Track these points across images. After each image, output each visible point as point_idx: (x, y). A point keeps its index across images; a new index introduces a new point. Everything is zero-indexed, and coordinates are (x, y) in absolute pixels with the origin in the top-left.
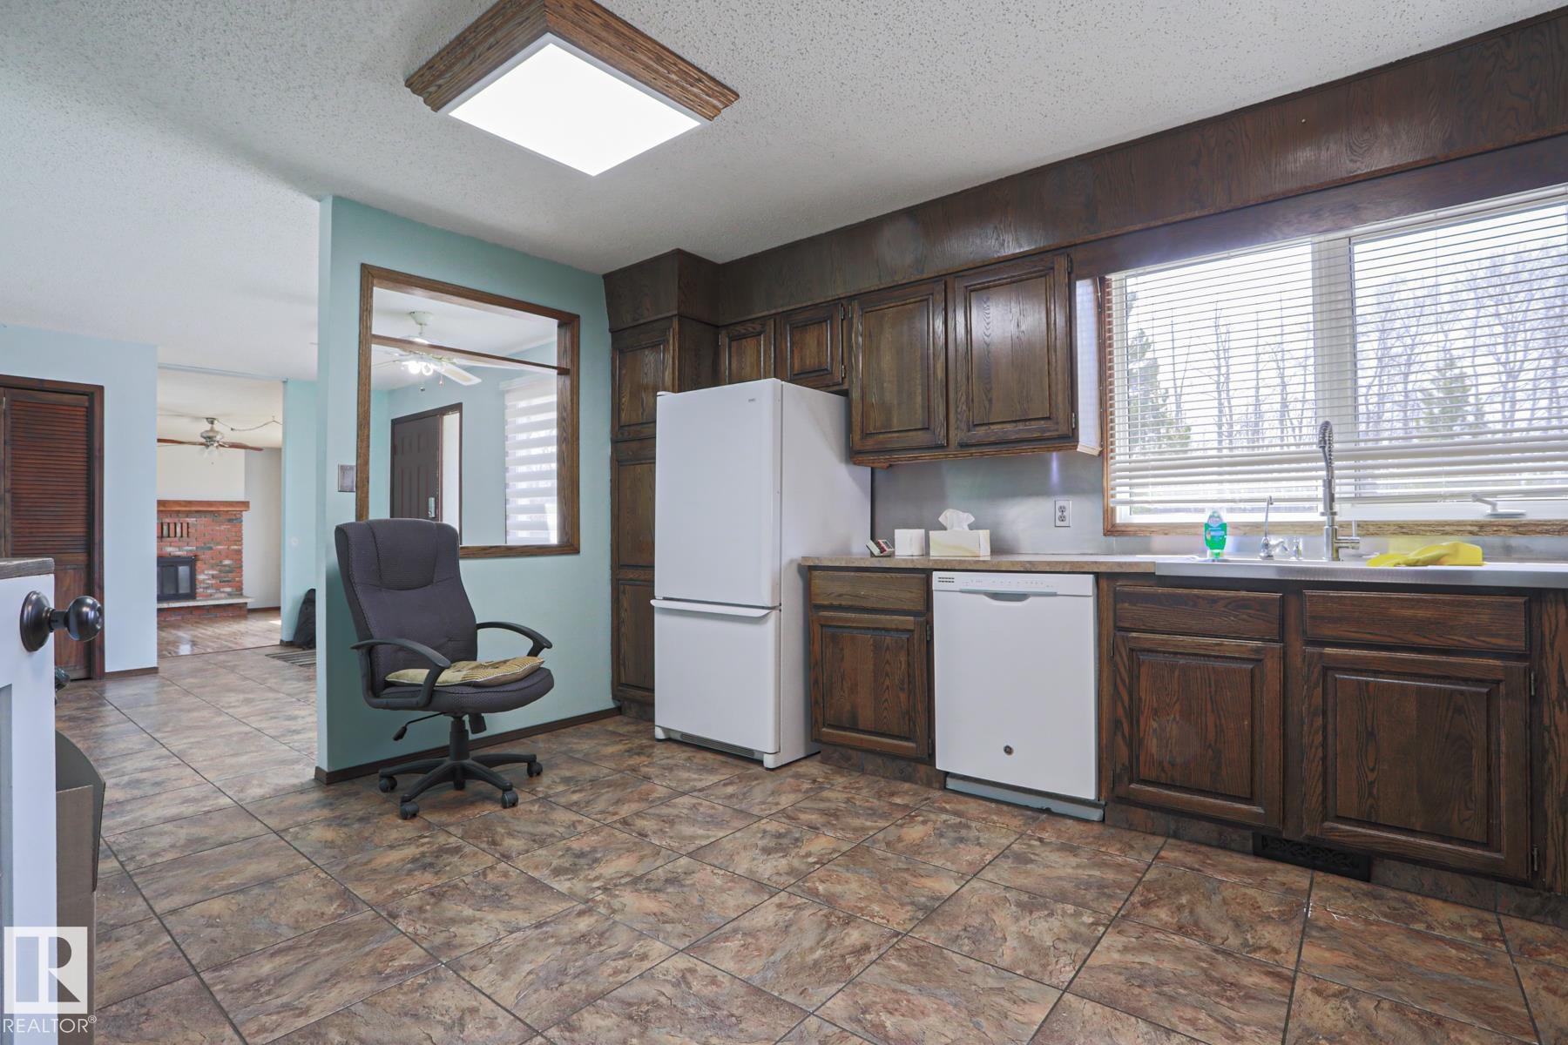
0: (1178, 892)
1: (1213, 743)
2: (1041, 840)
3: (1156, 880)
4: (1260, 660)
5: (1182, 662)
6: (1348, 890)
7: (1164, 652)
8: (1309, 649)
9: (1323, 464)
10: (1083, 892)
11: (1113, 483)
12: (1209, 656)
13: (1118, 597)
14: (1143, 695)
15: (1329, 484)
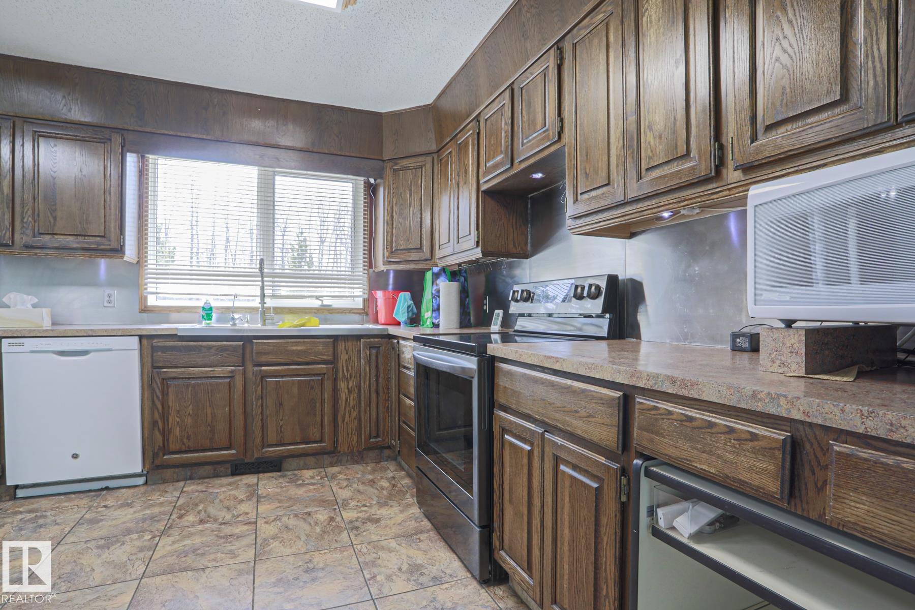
0: (197, 505)
1: (210, 423)
2: (105, 506)
3: (184, 504)
4: (233, 377)
5: (193, 382)
6: (273, 477)
7: (183, 378)
8: (256, 368)
9: (260, 279)
10: (141, 525)
11: (146, 281)
12: (207, 377)
13: (154, 349)
14: (170, 404)
15: (262, 289)
